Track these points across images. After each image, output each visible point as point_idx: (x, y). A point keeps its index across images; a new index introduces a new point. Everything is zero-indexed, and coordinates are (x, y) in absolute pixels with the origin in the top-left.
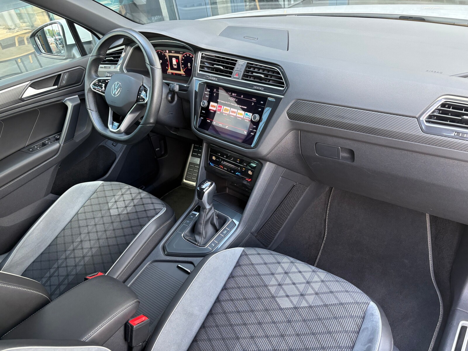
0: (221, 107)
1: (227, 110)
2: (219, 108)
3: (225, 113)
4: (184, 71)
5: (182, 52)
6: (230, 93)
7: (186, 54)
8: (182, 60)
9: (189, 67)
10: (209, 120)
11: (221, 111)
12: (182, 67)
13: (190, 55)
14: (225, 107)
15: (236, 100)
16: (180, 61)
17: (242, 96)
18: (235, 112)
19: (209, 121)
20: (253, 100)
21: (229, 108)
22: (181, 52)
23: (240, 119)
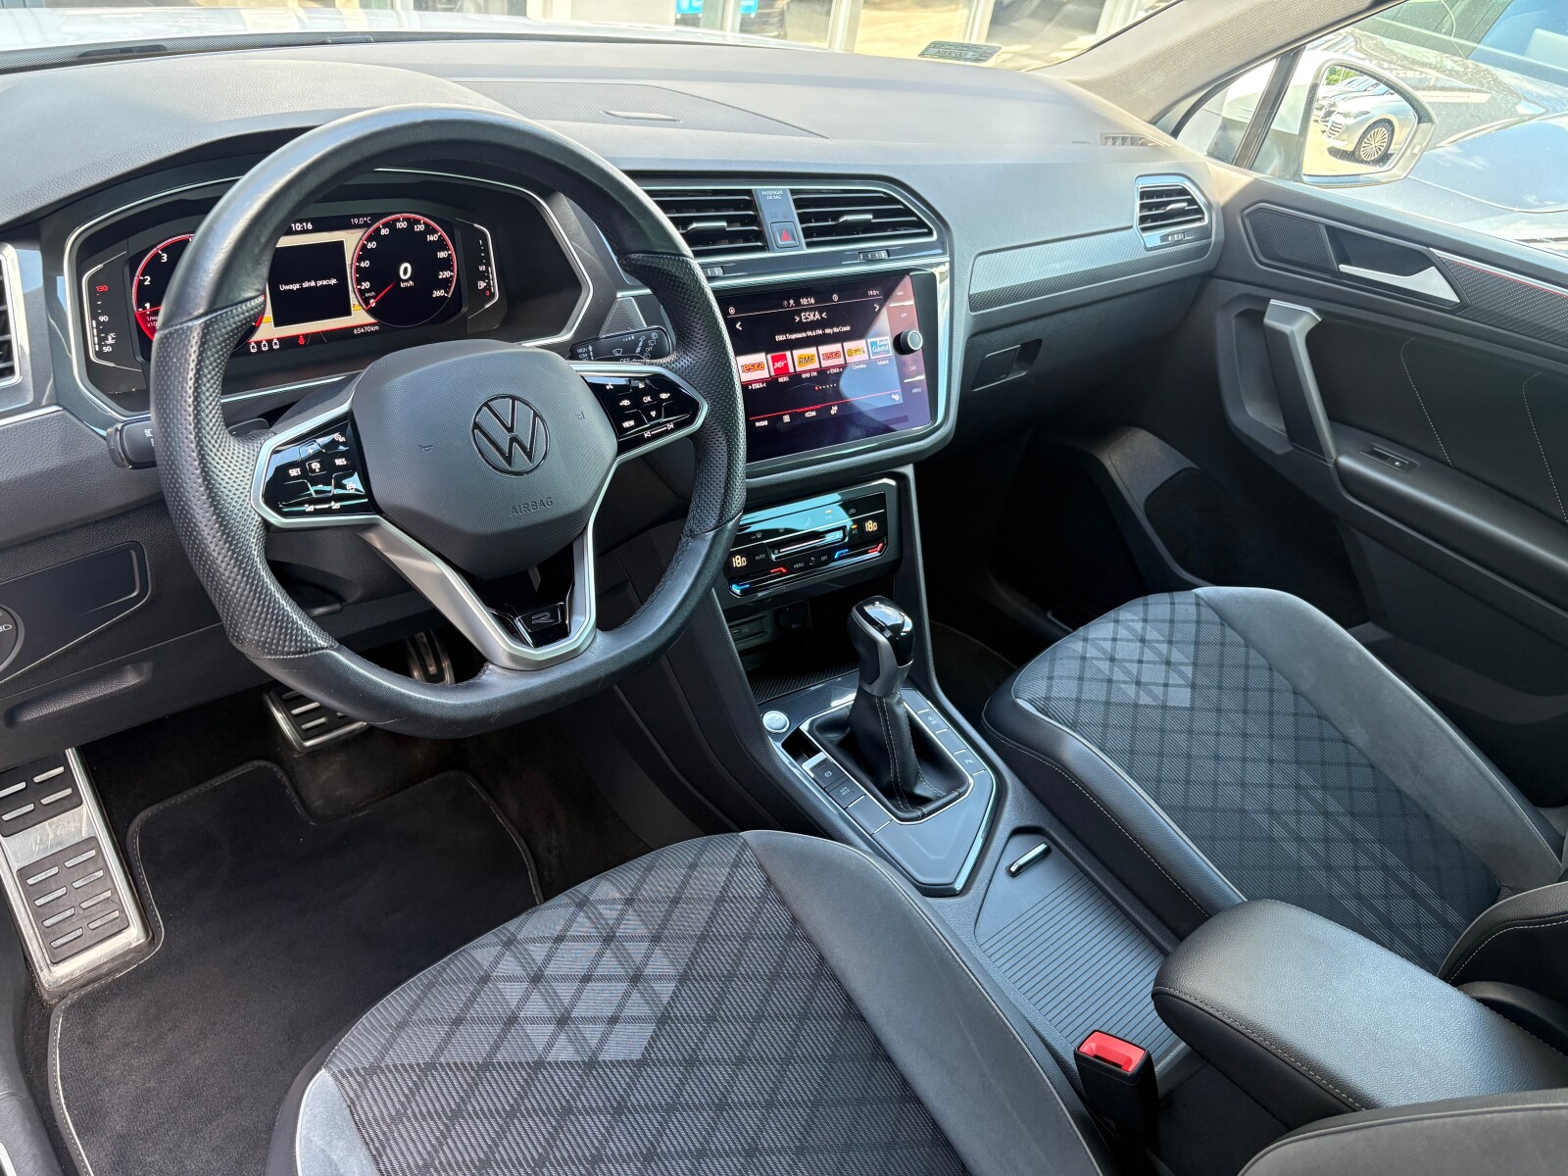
0: (784, 357)
1: (809, 359)
2: (779, 365)
3: (805, 372)
4: (371, 311)
5: (366, 216)
6: (792, 302)
7: (391, 225)
8: (360, 259)
9: (407, 281)
10: (763, 420)
11: (791, 370)
12: (362, 292)
13: (412, 222)
14: (797, 353)
15: (820, 315)
16: (348, 261)
17: (835, 297)
18: (837, 354)
19: (766, 423)
20: (873, 296)
21: (812, 351)
22: (358, 216)
23: (862, 366)
